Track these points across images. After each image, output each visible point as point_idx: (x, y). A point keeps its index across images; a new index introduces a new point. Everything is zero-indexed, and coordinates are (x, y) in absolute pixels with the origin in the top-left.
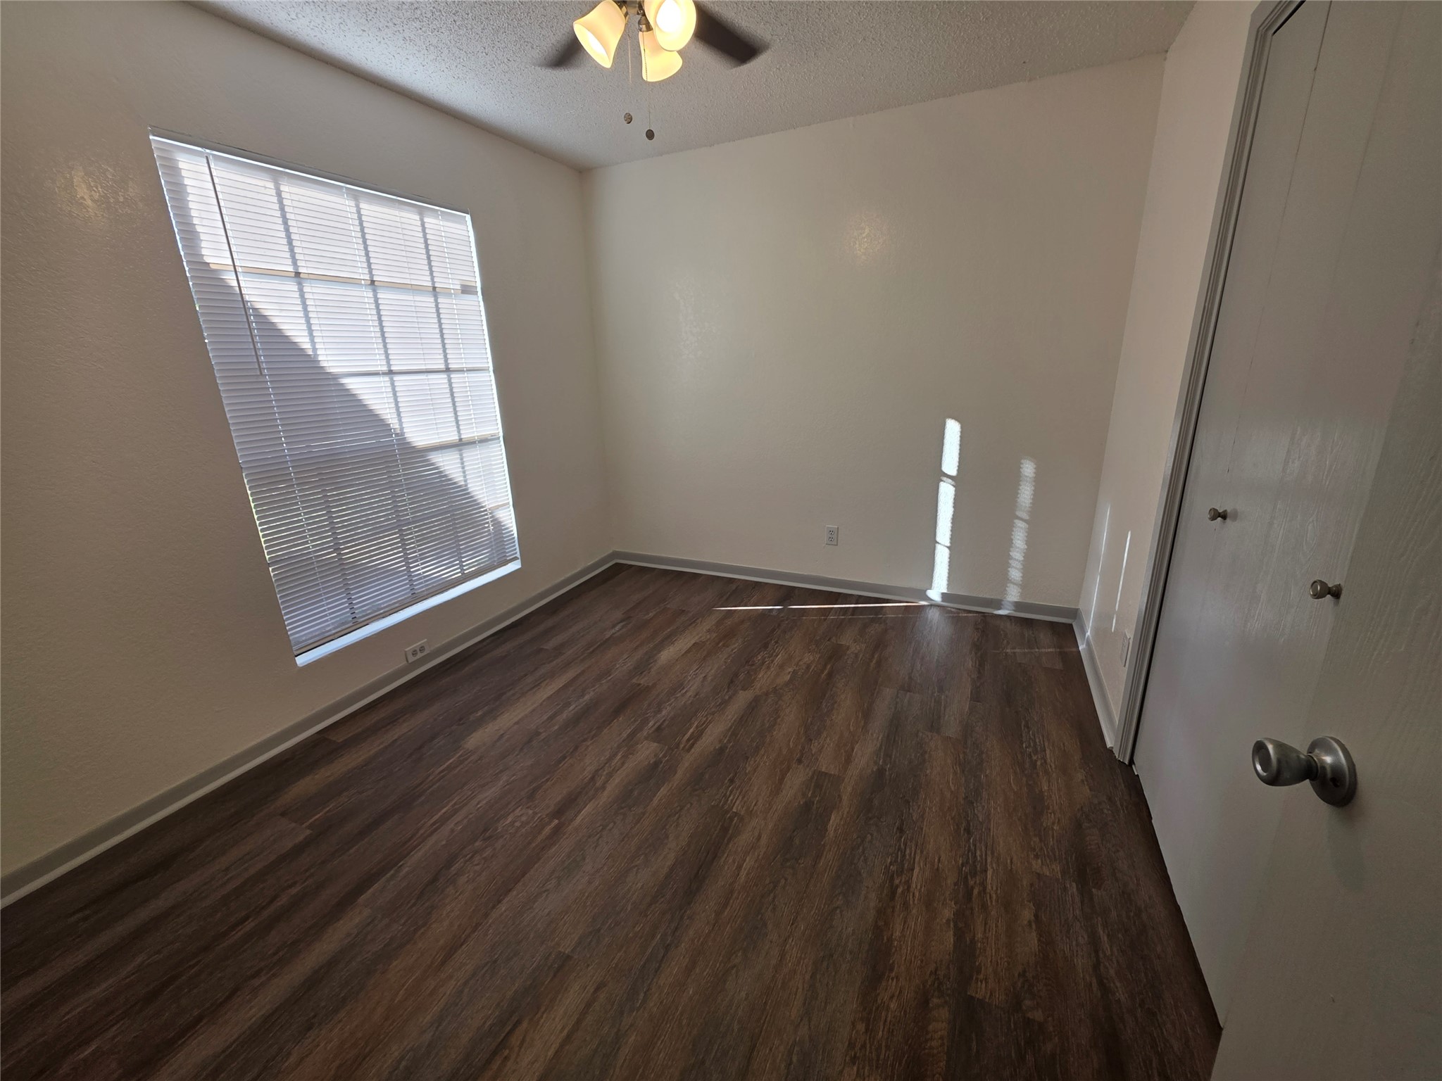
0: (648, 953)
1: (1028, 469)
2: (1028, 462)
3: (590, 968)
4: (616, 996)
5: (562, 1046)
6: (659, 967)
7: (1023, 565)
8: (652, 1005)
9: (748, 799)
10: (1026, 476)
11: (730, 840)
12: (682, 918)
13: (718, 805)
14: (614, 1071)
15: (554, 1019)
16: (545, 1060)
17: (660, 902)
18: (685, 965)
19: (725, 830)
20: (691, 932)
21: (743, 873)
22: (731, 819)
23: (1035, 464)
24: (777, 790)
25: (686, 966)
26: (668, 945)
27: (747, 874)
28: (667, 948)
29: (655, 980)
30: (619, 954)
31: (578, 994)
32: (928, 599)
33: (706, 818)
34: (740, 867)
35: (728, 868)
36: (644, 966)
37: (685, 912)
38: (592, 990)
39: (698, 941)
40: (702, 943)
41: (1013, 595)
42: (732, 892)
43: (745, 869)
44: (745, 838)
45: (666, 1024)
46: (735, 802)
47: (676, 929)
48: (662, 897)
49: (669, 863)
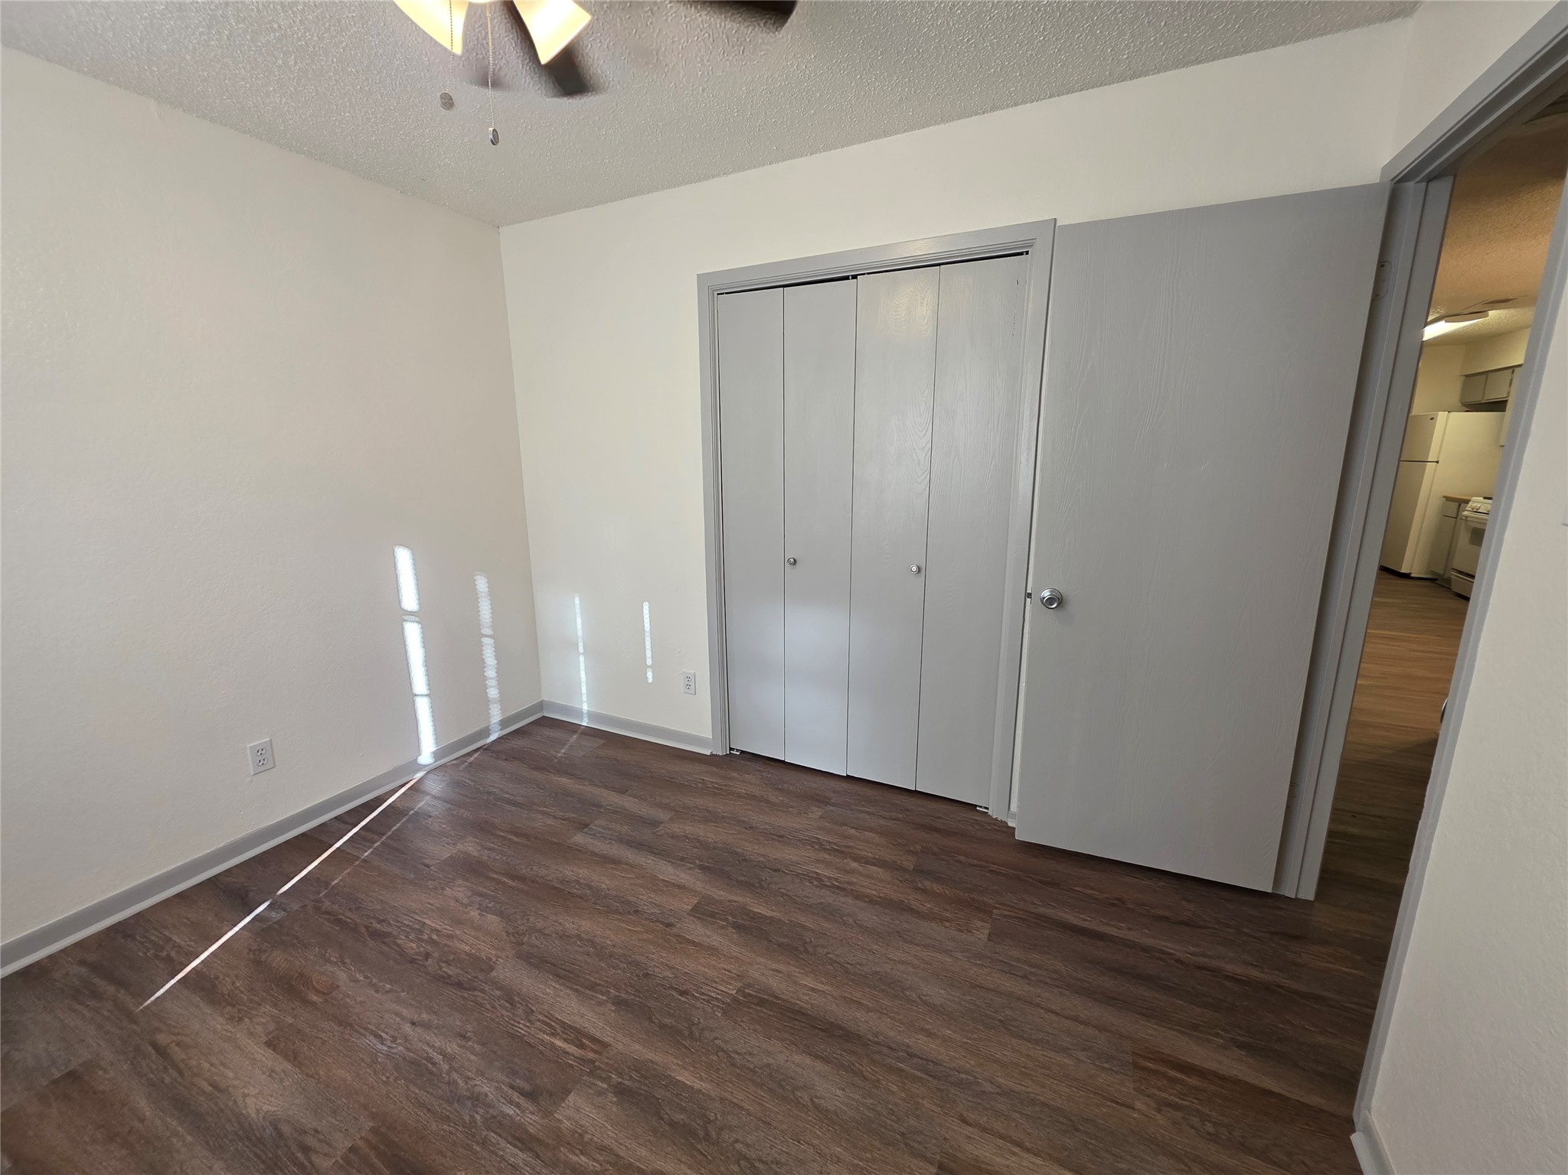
0: (920, 1074)
1: (482, 584)
2: (479, 577)
3: (948, 1137)
4: (969, 1101)
5: (1028, 1150)
6: (933, 1062)
7: (498, 681)
8: (968, 1066)
9: (718, 978)
10: (482, 592)
11: (777, 998)
12: (878, 1043)
13: (723, 1009)
14: (1032, 1093)
15: (1008, 1166)
16: (1046, 1165)
17: (860, 1067)
18: (925, 1038)
19: (762, 1002)
20: (892, 1034)
21: (820, 987)
22: (745, 995)
23: (486, 578)
24: (712, 950)
25: (926, 1036)
26: (908, 1055)
27: (823, 984)
28: (911, 1055)
29: (945, 1064)
30: (926, 1105)
31: (977, 1144)
32: (421, 767)
33: (743, 1021)
34: (813, 990)
35: (815, 1000)
36: (934, 1077)
37: (869, 1040)
38: (970, 1129)
39: (901, 1027)
40: (901, 1023)
41: (496, 715)
42: (845, 998)
43: (816, 985)
44: (776, 984)
45: (980, 1051)
46: (721, 991)
47: (890, 1047)
48: (853, 1065)
49: (808, 1060)
